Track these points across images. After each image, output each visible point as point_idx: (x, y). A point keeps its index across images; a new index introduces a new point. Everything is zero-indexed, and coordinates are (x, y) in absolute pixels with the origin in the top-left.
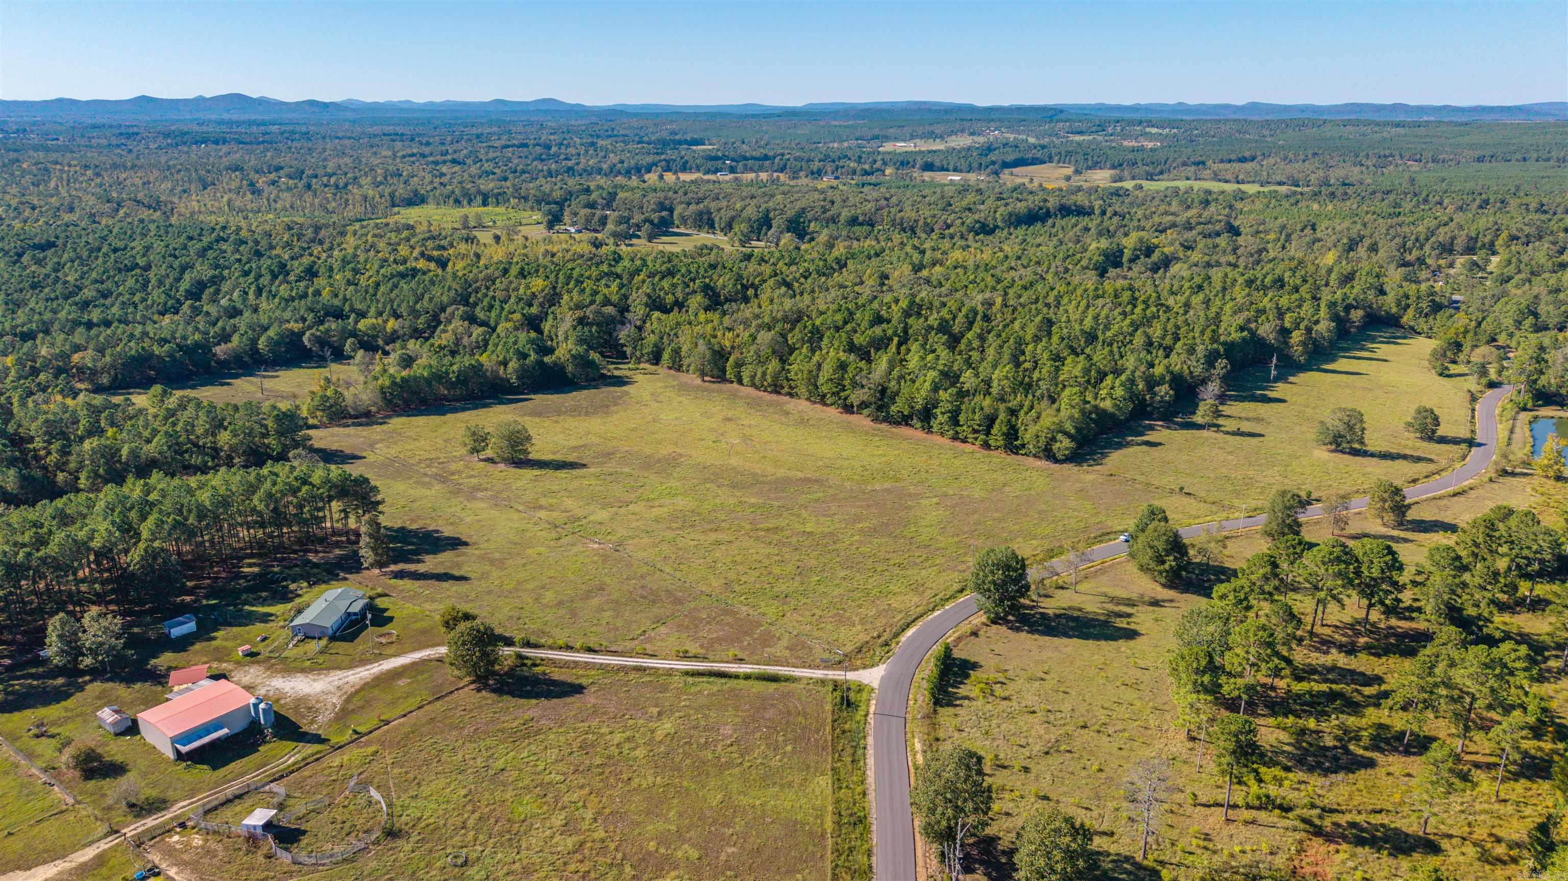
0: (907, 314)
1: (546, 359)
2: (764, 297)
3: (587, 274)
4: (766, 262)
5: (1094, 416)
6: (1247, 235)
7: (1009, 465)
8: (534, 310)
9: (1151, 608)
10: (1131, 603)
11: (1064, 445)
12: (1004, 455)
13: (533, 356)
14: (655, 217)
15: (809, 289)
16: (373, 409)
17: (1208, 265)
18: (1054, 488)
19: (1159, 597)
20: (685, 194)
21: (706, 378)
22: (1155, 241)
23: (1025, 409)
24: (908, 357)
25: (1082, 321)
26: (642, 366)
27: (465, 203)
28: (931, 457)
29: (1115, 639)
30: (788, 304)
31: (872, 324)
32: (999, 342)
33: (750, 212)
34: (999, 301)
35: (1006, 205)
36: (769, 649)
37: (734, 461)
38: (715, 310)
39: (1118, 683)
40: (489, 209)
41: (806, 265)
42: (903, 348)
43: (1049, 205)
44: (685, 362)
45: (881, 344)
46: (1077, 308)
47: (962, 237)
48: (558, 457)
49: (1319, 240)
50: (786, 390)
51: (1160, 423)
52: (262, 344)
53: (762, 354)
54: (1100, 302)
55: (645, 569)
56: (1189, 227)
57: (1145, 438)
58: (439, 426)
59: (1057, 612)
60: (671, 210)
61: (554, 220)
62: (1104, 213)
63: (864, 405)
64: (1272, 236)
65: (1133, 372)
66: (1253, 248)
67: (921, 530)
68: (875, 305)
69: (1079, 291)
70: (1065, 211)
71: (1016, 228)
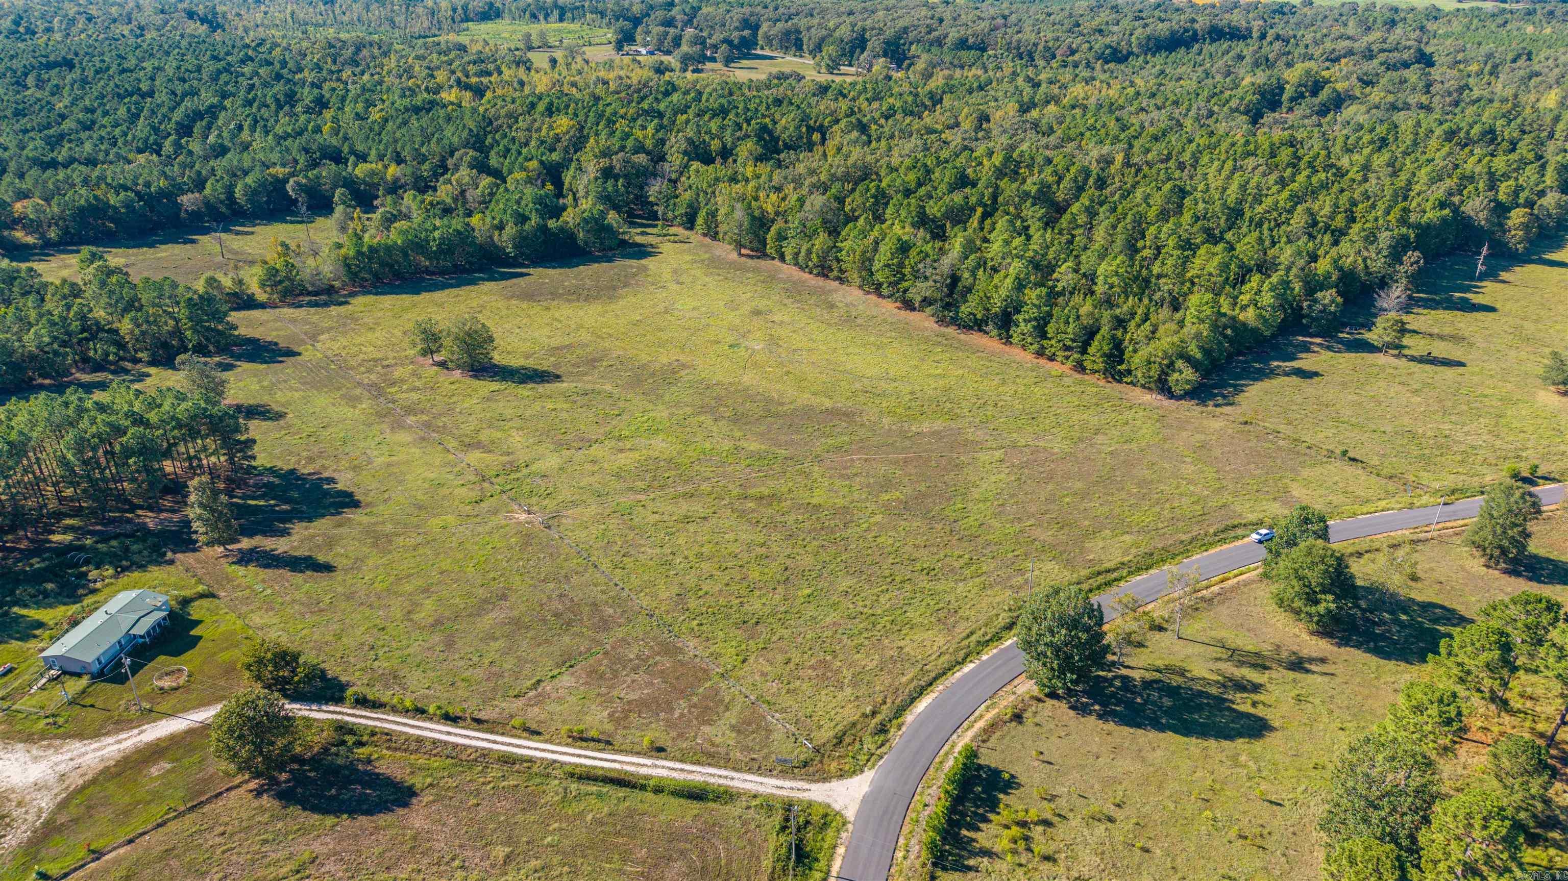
0: (1000, 173)
1: (552, 224)
2: (831, 144)
3: (622, 111)
4: (845, 96)
5: (1229, 332)
6: (1442, 65)
7: (1108, 399)
8: (555, 157)
9: (1291, 675)
10: (1259, 663)
11: (1185, 375)
12: (1102, 383)
13: (534, 220)
14: (735, 36)
15: (887, 134)
16: (337, 284)
17: (1394, 107)
18: (1165, 440)
19: (1305, 653)
20: (776, 9)
21: (744, 251)
22: (1326, 74)
23: (1138, 318)
24: (992, 237)
25: (1225, 189)
26: (673, 230)
27: (541, 18)
28: (1004, 381)
29: (1229, 737)
30: (856, 153)
31: (952, 189)
32: (1112, 219)
33: (844, 32)
34: (1119, 158)
35: (1145, 26)
36: (706, 729)
37: (749, 378)
38: (768, 160)
39: (1233, 834)
40: (565, 24)
41: (891, 100)
42: (988, 222)
43: (1197, 26)
44: (722, 228)
45: (959, 216)
46: (1220, 171)
47: (1088, 65)
48: (530, 363)
49: (1538, 74)
50: (835, 273)
51: (1318, 340)
52: (239, 192)
53: (808, 224)
54: (1251, 162)
55: (573, 563)
56: (1369, 55)
57: (1296, 364)
58: (405, 310)
59: (1149, 676)
60: (756, 28)
61: (625, 39)
62: (1263, 36)
63: (927, 302)
64: (1474, 68)
65: (1288, 269)
66: (1452, 85)
67: (970, 505)
68: (962, 160)
69: (1224, 146)
70: (1217, 34)
71: (1154, 55)
